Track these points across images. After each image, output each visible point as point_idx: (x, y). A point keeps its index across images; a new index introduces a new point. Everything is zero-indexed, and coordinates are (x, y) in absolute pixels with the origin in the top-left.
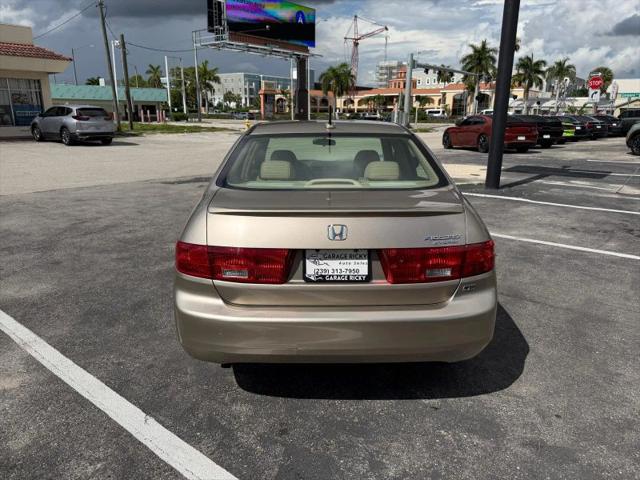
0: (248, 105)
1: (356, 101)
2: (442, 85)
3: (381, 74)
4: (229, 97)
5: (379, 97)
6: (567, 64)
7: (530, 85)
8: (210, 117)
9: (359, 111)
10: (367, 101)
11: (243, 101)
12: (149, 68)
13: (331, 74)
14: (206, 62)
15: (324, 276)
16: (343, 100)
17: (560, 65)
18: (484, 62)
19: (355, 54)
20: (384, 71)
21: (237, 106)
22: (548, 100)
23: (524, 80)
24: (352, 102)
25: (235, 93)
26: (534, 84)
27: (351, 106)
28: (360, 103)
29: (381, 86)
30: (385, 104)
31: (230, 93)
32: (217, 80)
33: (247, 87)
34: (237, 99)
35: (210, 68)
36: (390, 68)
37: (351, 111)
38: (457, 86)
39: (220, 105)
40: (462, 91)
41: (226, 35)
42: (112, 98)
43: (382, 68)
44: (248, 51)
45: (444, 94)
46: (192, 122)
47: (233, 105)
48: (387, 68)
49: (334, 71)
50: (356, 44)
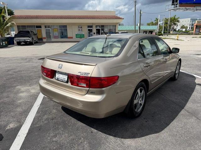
0: (190, 30)
4: (183, 27)
8: (173, 34)
11: (188, 28)
12: (156, 19)
14: (175, 16)
15: (58, 79)
21: (186, 30)
25: (186, 26)
31: (184, 26)
32: (178, 21)
33: (191, 23)
34: (186, 28)
35: (176, 17)
39: (179, 30)
41: (178, 6)
42: (134, 29)
44: (187, 10)
46: (164, 36)
47: (184, 30)
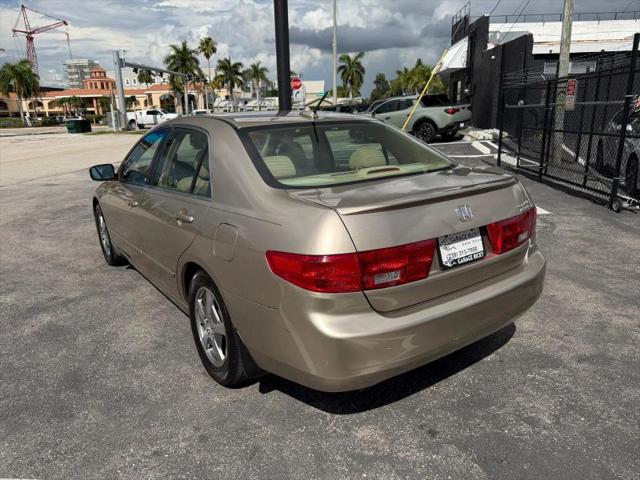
1: (45, 103)
2: (144, 86)
3: (71, 74)
5: (75, 99)
6: (260, 67)
7: (232, 86)
9: (51, 114)
10: (61, 102)
13: (9, 72)
15: (456, 260)
16: (29, 102)
17: (255, 67)
18: (188, 63)
19: (31, 49)
20: (73, 70)
22: (250, 100)
23: (227, 81)
24: (40, 104)
26: (236, 85)
27: (39, 109)
28: (51, 105)
29: (73, 86)
30: (83, 106)
36: (80, 67)
37: (41, 115)
38: (160, 87)
40: (167, 92)
43: (70, 67)
45: (150, 95)
48: (76, 66)
49: (12, 68)
50: (30, 39)
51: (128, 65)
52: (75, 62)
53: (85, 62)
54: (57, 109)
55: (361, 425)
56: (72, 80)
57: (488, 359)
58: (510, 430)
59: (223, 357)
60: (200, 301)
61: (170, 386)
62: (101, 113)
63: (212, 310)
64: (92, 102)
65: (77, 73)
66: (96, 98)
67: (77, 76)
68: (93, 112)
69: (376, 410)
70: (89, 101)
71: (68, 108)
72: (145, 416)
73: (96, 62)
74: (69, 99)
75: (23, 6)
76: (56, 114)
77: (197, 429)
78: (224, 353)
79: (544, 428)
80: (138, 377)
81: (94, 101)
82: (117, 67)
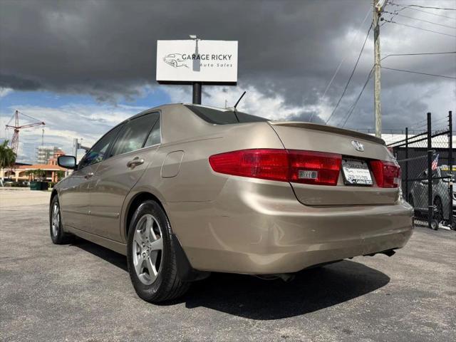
1: (17, 173)
3: (40, 154)
5: (39, 171)
9: (19, 180)
10: (28, 173)
19: (16, 137)
20: (42, 152)
24: (13, 173)
27: (12, 177)
28: (21, 174)
29: (40, 163)
30: (44, 176)
36: (48, 151)
37: (12, 180)
43: (40, 150)
48: (45, 150)
50: (17, 131)
51: (83, 148)
52: (44, 147)
53: (52, 148)
54: (25, 177)
55: (282, 326)
56: (40, 159)
57: (376, 292)
58: (414, 330)
59: (156, 273)
60: (138, 231)
61: (105, 303)
62: (56, 181)
63: (151, 233)
64: (51, 174)
65: (44, 154)
66: (55, 171)
67: (44, 156)
68: (51, 180)
69: (292, 319)
70: (49, 173)
71: (33, 177)
72: (80, 320)
73: (60, 148)
74: (36, 171)
75: (17, 111)
76: (23, 180)
77: (129, 328)
78: (157, 270)
79: (444, 329)
80: (75, 298)
81: (53, 173)
82: (75, 148)
